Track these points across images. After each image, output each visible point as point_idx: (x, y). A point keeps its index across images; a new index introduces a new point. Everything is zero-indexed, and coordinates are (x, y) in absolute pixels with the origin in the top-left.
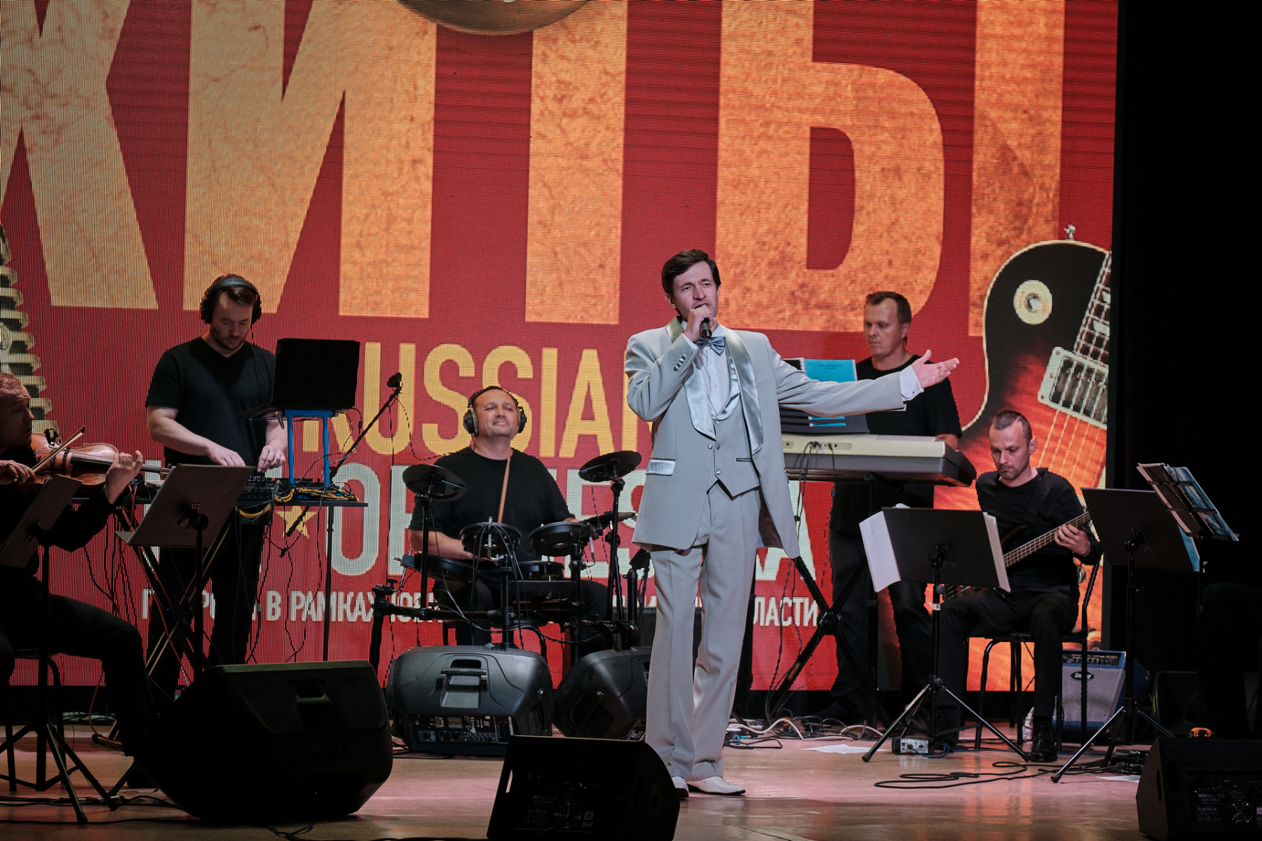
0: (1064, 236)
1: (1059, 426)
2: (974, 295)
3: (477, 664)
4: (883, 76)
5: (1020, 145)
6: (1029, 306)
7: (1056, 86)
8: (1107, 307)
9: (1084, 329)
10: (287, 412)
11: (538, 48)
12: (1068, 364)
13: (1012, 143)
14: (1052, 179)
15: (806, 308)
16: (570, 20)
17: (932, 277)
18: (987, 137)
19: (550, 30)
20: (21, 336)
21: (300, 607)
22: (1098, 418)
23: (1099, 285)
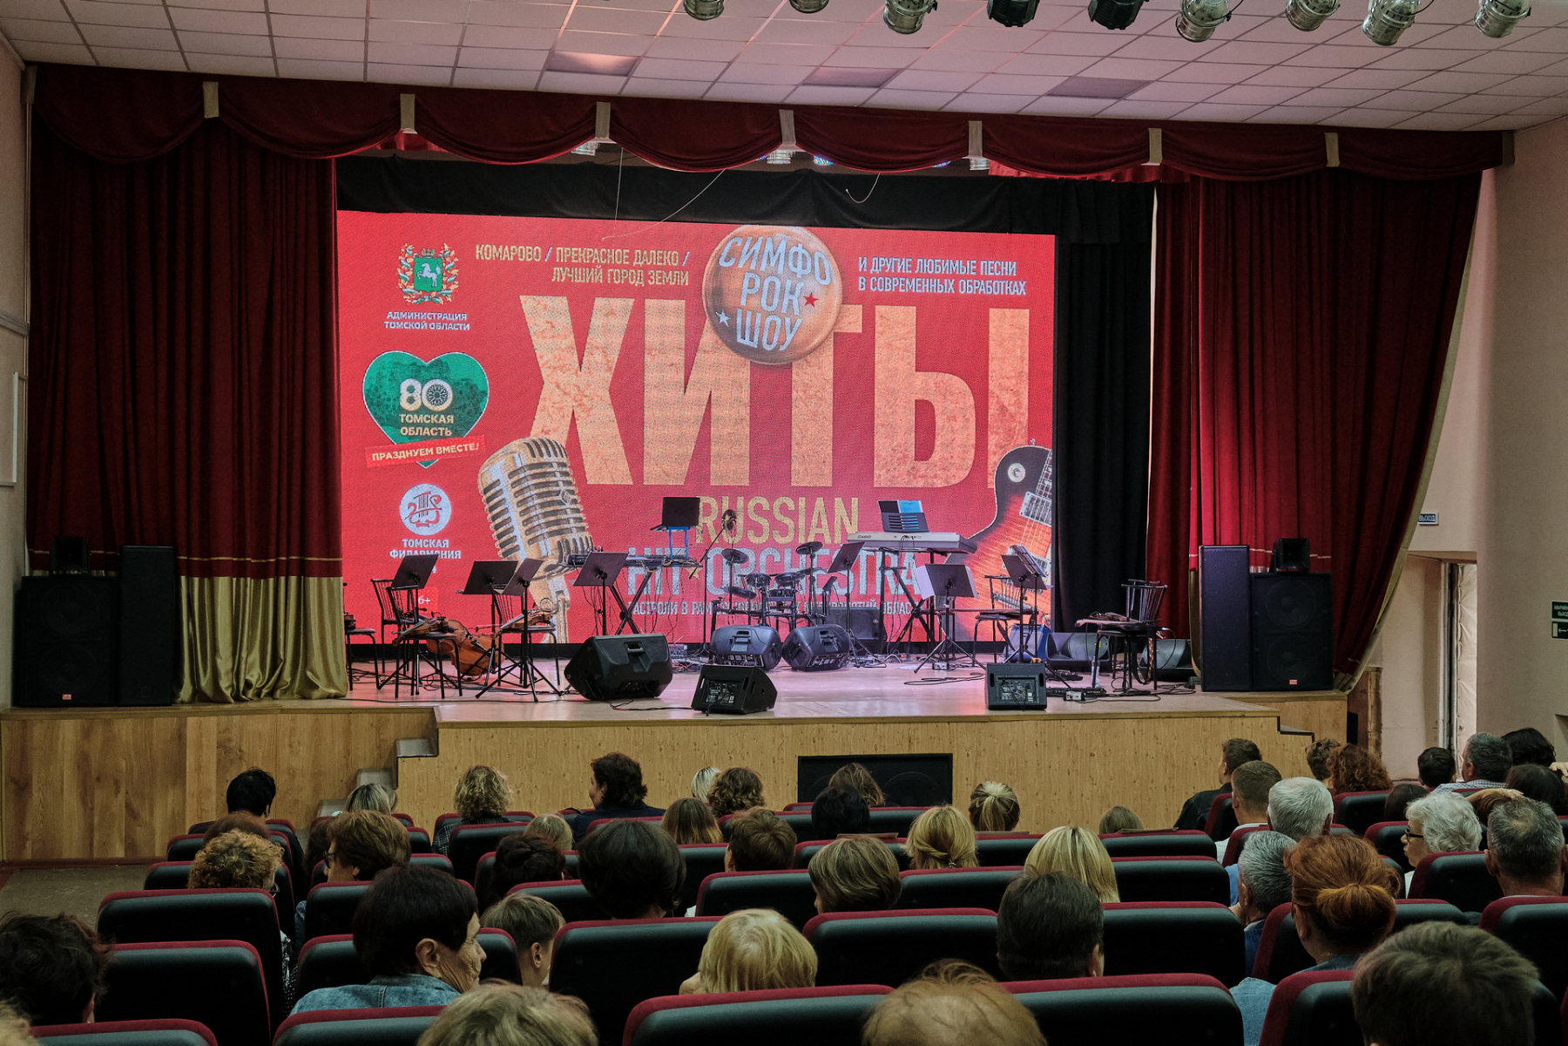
0: (1029, 443)
1: (1029, 526)
2: (990, 470)
3: (747, 633)
4: (947, 376)
5: (1009, 405)
6: (1015, 474)
7: (1026, 377)
8: (1050, 474)
9: (1040, 484)
11: (794, 370)
12: (1033, 499)
13: (1006, 404)
14: (1025, 419)
15: (914, 478)
16: (808, 357)
17: (971, 463)
18: (994, 402)
19: (799, 362)
20: (576, 497)
21: (696, 609)
22: (1047, 522)
23: (1047, 464)
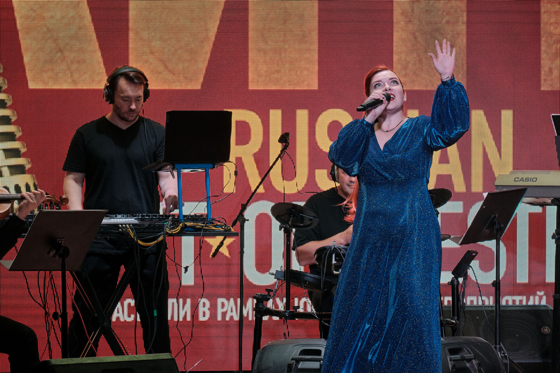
10: (176, 166)
20: (7, 112)
21: (224, 310)
